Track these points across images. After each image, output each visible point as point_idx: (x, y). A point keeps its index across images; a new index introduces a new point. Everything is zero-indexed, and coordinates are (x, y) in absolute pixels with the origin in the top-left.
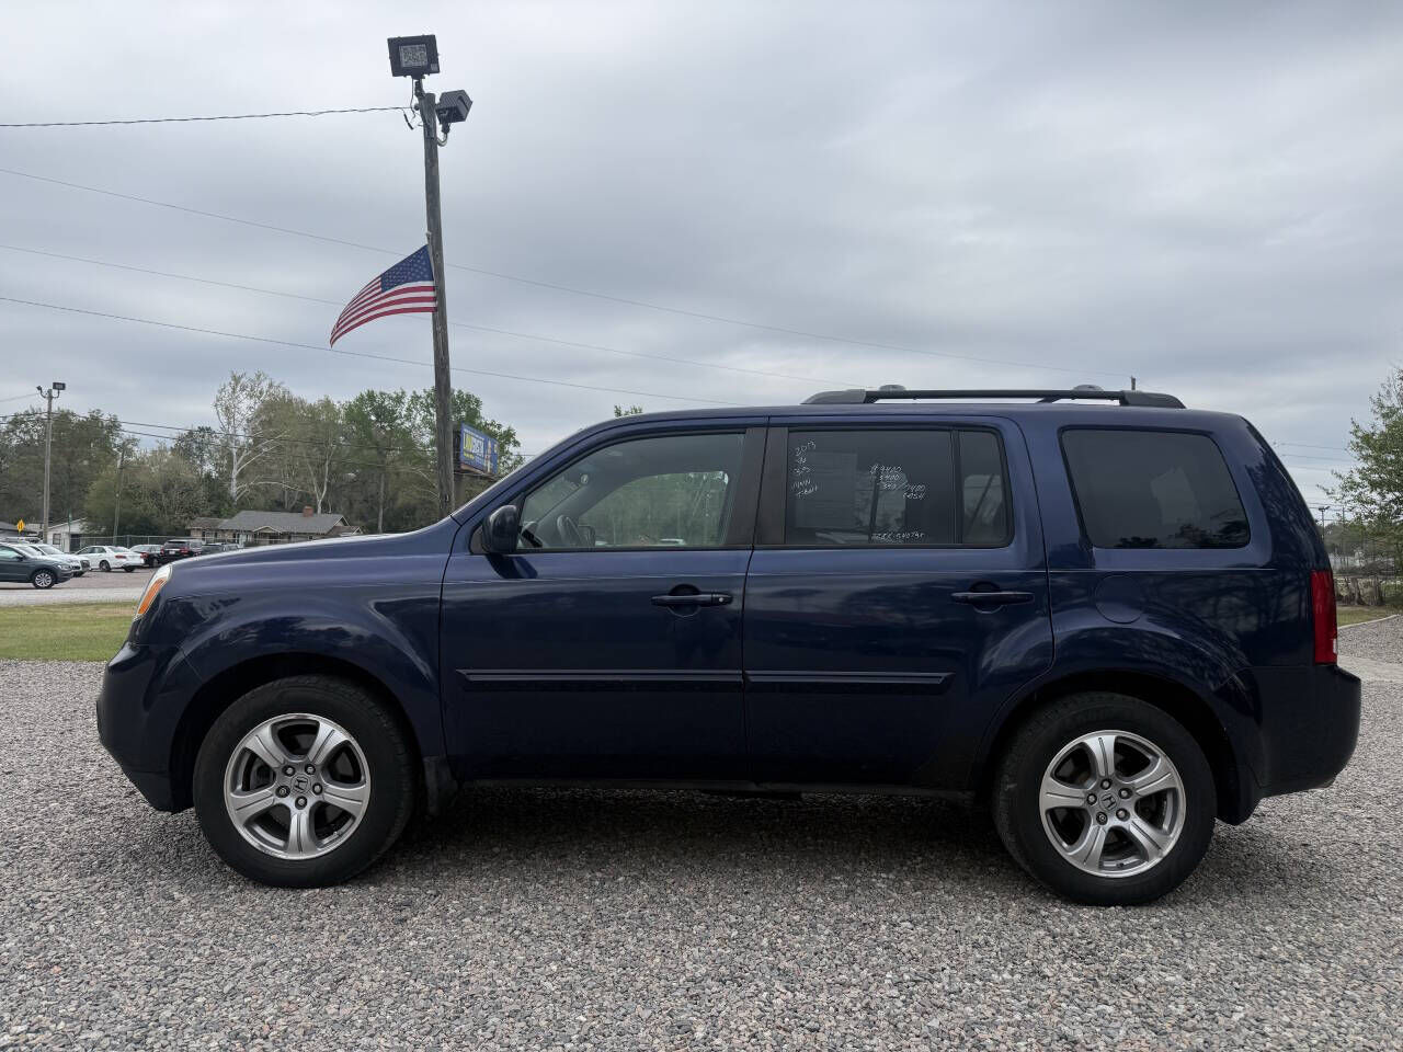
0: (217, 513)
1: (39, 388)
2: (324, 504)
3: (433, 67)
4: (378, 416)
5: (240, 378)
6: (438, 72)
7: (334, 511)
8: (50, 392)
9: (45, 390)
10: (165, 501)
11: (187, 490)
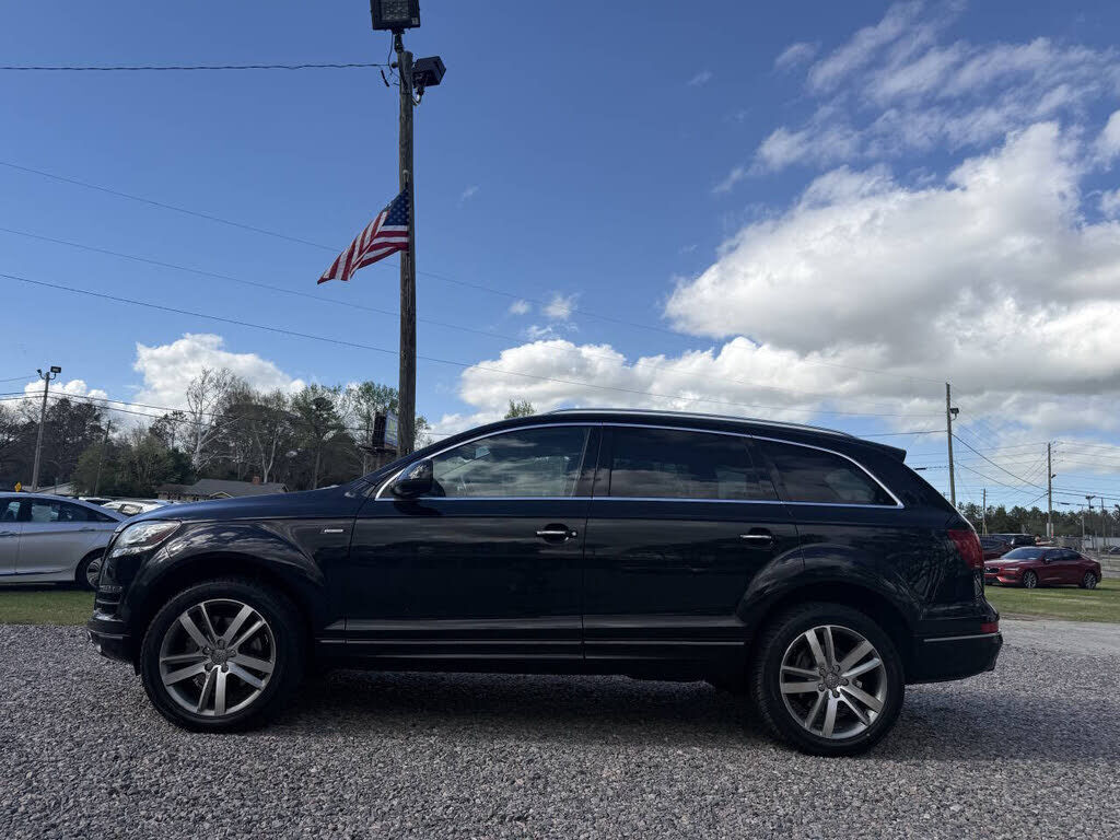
0: (181, 481)
1: (39, 371)
2: (269, 475)
3: (415, 22)
4: (318, 405)
5: (209, 372)
6: (418, 26)
7: (278, 481)
8: (48, 374)
9: (44, 372)
10: (139, 470)
11: (157, 460)
